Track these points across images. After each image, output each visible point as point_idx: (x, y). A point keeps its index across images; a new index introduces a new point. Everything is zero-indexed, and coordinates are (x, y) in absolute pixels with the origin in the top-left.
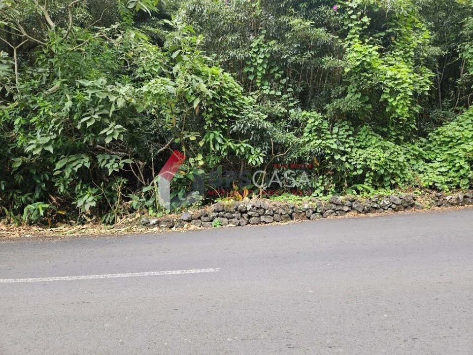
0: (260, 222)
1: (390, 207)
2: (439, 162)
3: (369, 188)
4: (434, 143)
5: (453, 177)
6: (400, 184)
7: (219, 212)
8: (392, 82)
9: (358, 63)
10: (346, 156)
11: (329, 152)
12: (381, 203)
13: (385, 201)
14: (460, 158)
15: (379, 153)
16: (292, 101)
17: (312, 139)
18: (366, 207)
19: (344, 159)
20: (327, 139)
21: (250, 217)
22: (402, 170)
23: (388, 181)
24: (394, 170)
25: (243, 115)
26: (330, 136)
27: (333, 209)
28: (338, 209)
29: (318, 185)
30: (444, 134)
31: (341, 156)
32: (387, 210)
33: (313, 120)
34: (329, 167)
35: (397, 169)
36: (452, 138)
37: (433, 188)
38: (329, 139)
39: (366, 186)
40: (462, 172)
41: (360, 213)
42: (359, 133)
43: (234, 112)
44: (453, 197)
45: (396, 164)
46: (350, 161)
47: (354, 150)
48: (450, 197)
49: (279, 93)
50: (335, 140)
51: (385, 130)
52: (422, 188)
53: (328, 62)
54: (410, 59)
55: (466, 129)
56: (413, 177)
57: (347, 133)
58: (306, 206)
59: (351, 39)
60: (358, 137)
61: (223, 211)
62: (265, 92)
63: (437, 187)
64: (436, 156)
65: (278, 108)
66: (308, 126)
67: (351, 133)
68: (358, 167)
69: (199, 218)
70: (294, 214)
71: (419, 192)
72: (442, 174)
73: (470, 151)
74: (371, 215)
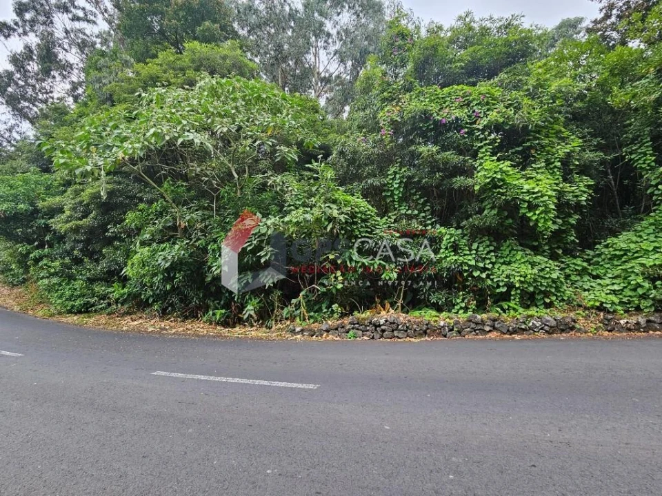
0: (394, 337)
1: (542, 329)
2: (610, 278)
3: (516, 307)
4: (603, 257)
5: (630, 296)
6: (555, 303)
7: (354, 324)
8: (530, 196)
9: (488, 180)
10: (487, 272)
11: (467, 268)
12: (531, 324)
13: (535, 322)
14: (637, 275)
15: (526, 269)
16: (430, 219)
17: (448, 255)
18: (511, 328)
19: (484, 275)
20: (465, 255)
21: (383, 331)
22: (557, 288)
23: (541, 299)
24: (547, 287)
25: (374, 234)
26: (468, 252)
27: (472, 328)
28: (478, 327)
29: (458, 301)
30: (614, 246)
31: (481, 273)
32: (538, 332)
33: (448, 237)
34: (469, 283)
35: (551, 287)
36: (626, 251)
37: (601, 308)
38: (467, 255)
39: (512, 304)
40: (640, 291)
41: (504, 334)
42: (501, 248)
43: (367, 232)
44: (630, 321)
45: (550, 280)
46: (492, 277)
47: (496, 266)
48: (625, 321)
49: (416, 212)
50: (474, 256)
51: (536, 244)
52: (586, 308)
53: (459, 181)
54: (556, 170)
55: (645, 240)
56: (575, 295)
57: (488, 249)
58: (442, 323)
59: (482, 158)
60: (501, 252)
61: (358, 324)
62: (402, 211)
63: (606, 307)
64: (607, 271)
65: (415, 225)
66: (444, 242)
67: (492, 248)
68: (501, 284)
69: (336, 329)
70: (428, 331)
71: (581, 312)
72: (614, 292)
73: (650, 267)
74: (517, 337)
